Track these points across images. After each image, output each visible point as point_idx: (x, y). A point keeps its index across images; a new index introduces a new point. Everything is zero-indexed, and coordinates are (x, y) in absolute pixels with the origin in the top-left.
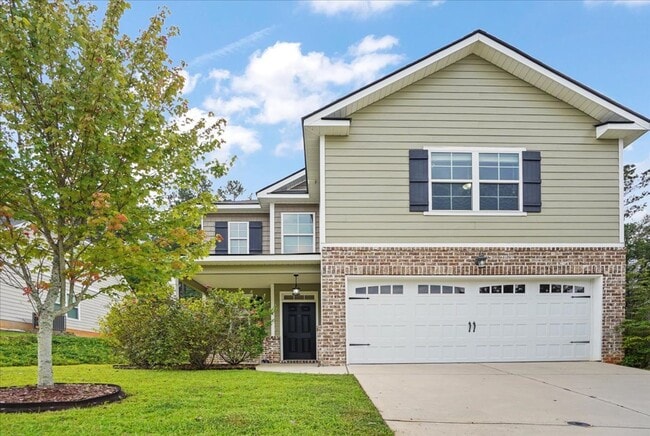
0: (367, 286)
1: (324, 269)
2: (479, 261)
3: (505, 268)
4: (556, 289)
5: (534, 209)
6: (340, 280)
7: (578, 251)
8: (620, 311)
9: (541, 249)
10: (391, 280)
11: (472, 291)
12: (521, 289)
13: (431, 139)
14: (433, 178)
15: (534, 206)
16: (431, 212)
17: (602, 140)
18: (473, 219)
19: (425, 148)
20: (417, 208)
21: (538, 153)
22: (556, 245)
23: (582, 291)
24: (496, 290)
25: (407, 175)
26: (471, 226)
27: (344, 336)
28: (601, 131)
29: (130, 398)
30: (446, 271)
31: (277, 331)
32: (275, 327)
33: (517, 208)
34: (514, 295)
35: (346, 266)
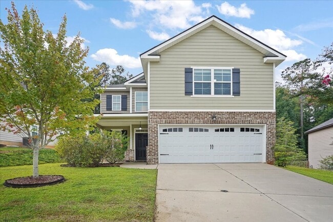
0: (167, 128)
1: (149, 121)
2: (214, 118)
3: (225, 121)
4: (248, 130)
6: (155, 126)
7: (256, 113)
8: (274, 140)
9: (240, 112)
10: (178, 126)
11: (212, 131)
12: (232, 130)
13: (194, 63)
14: (194, 81)
15: (237, 93)
16: (194, 95)
17: (266, 63)
18: (212, 99)
19: (191, 67)
20: (188, 94)
21: (239, 69)
22: (246, 111)
23: (258, 130)
24: (222, 130)
25: (184, 79)
26: (211, 102)
27: (157, 151)
28: (265, 60)
29: (67, 181)
30: (200, 122)
31: (133, 147)
32: (132, 145)
33: (230, 94)
34: (230, 133)
35: (158, 120)
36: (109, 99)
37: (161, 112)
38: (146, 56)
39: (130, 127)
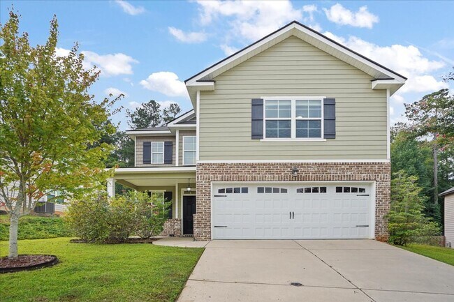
0: (225, 188)
1: (198, 177)
2: (295, 172)
3: (312, 177)
4: (347, 190)
5: (331, 137)
6: (207, 184)
7: (359, 165)
8: (387, 206)
9: (335, 164)
10: (240, 185)
11: (292, 192)
12: (324, 190)
13: (265, 91)
14: (266, 117)
15: (331, 135)
16: (265, 139)
17: (376, 90)
18: (292, 144)
19: (261, 98)
20: (255, 137)
21: (334, 100)
22: (344, 161)
23: (362, 190)
24: (308, 190)
25: (250, 115)
26: (291, 148)
27: (210, 221)
28: (374, 84)
29: (59, 264)
30: (274, 178)
31: (179, 215)
32: (178, 212)
33: (320, 136)
34: (319, 194)
35: (211, 175)
36: (147, 147)
37: (216, 164)
38: (193, 83)
39: (175, 187)
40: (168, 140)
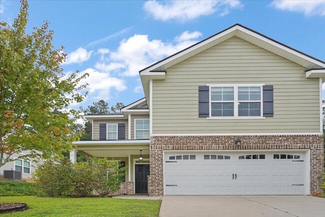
0: (175, 155)
1: (152, 147)
2: (238, 143)
3: (253, 146)
4: (283, 157)
5: (269, 115)
6: (160, 152)
7: (294, 137)
8: (321, 169)
9: (273, 136)
10: (189, 153)
11: (234, 158)
12: (262, 157)
13: (211, 80)
14: (212, 100)
15: (269, 114)
16: (211, 117)
17: (309, 78)
18: (235, 121)
19: (207, 85)
20: (203, 116)
21: (272, 86)
22: (282, 134)
23: (298, 157)
24: (248, 157)
25: (197, 99)
26: (234, 124)
27: (162, 181)
28: (308, 74)
30: (219, 147)
31: (132, 179)
32: (131, 176)
33: (260, 115)
34: (259, 161)
35: (163, 146)
36: (103, 128)
37: (168, 137)
38: (147, 73)
39: (128, 158)
40: (121, 123)
